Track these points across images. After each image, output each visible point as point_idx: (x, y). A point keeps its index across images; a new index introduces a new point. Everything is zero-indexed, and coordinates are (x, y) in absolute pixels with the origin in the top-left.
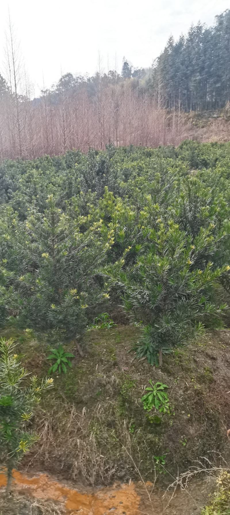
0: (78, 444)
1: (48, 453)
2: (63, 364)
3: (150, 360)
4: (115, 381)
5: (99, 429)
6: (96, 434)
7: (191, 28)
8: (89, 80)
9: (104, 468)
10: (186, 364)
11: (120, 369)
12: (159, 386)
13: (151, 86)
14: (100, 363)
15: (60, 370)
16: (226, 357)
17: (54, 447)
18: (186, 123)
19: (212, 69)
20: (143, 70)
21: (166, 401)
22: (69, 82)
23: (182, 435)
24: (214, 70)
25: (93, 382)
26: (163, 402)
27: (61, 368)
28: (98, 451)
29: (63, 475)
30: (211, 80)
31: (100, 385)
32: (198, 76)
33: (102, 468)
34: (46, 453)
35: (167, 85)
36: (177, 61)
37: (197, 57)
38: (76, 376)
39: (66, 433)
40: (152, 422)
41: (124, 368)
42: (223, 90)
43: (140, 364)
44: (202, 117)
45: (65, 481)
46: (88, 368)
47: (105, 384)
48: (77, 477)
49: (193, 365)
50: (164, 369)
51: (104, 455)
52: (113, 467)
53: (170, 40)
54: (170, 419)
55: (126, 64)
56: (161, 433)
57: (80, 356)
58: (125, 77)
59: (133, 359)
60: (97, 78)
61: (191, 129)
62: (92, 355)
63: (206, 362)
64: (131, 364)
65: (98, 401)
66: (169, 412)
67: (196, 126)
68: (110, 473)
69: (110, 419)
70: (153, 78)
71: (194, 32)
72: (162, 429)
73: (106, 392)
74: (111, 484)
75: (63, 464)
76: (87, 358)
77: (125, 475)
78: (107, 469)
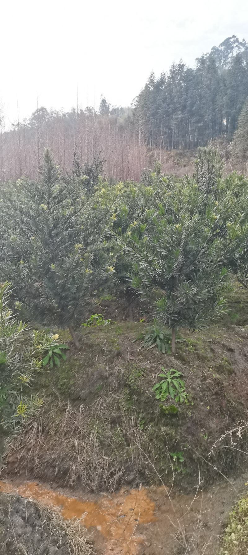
0: (76, 445)
1: (38, 458)
2: (55, 357)
3: (161, 347)
4: (119, 372)
5: (101, 428)
6: (98, 432)
7: (173, 66)
8: (64, 115)
9: (109, 471)
10: (202, 353)
11: (124, 359)
12: (174, 372)
13: (131, 122)
14: (101, 354)
15: (51, 363)
16: (244, 351)
17: (45, 450)
18: (167, 161)
19: (194, 108)
20: (122, 109)
21: (183, 390)
22: (43, 116)
23: (202, 428)
24: (195, 109)
25: (92, 374)
26: (179, 391)
27: (54, 361)
28: (102, 453)
29: (58, 483)
30: (193, 120)
31: (102, 377)
32: (180, 114)
33: (106, 472)
34: (36, 458)
35: (148, 121)
36: (158, 98)
37: (178, 96)
38: (71, 369)
39: (61, 434)
40: (167, 412)
41: (129, 358)
42: (205, 129)
43: (149, 352)
44: (184, 157)
45: (60, 489)
46: (85, 360)
47: (108, 375)
48: (75, 483)
49: (210, 355)
50: (178, 355)
51: (109, 456)
52: (120, 470)
53: (151, 77)
54: (187, 409)
55: (104, 101)
56: (178, 425)
57: (76, 348)
58: (103, 114)
59: (140, 348)
60: (73, 114)
61: (173, 167)
62: (91, 346)
63: (223, 353)
64: (138, 353)
65: (98, 396)
66: (186, 401)
67: (177, 164)
68: (116, 477)
69: (114, 415)
70: (134, 114)
71: (176, 70)
72: (179, 420)
73: (108, 385)
74: (117, 489)
75: (57, 469)
76: (85, 350)
77: (134, 479)
78: (112, 473)
